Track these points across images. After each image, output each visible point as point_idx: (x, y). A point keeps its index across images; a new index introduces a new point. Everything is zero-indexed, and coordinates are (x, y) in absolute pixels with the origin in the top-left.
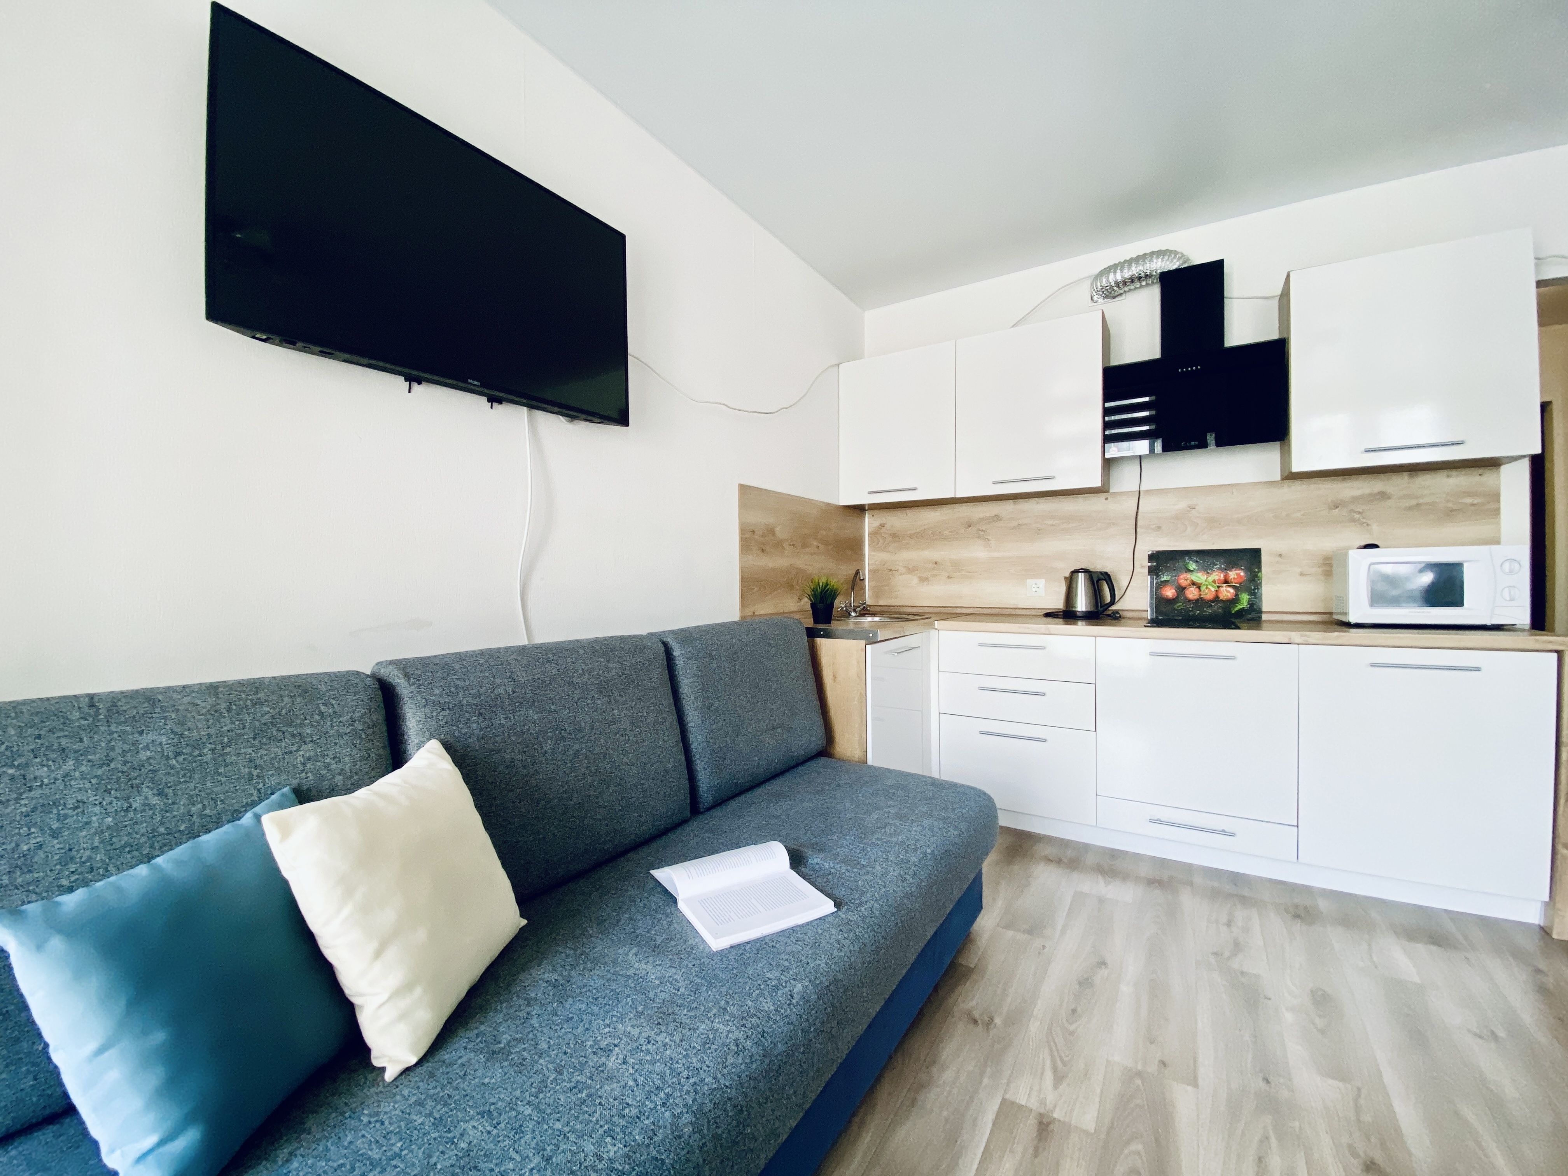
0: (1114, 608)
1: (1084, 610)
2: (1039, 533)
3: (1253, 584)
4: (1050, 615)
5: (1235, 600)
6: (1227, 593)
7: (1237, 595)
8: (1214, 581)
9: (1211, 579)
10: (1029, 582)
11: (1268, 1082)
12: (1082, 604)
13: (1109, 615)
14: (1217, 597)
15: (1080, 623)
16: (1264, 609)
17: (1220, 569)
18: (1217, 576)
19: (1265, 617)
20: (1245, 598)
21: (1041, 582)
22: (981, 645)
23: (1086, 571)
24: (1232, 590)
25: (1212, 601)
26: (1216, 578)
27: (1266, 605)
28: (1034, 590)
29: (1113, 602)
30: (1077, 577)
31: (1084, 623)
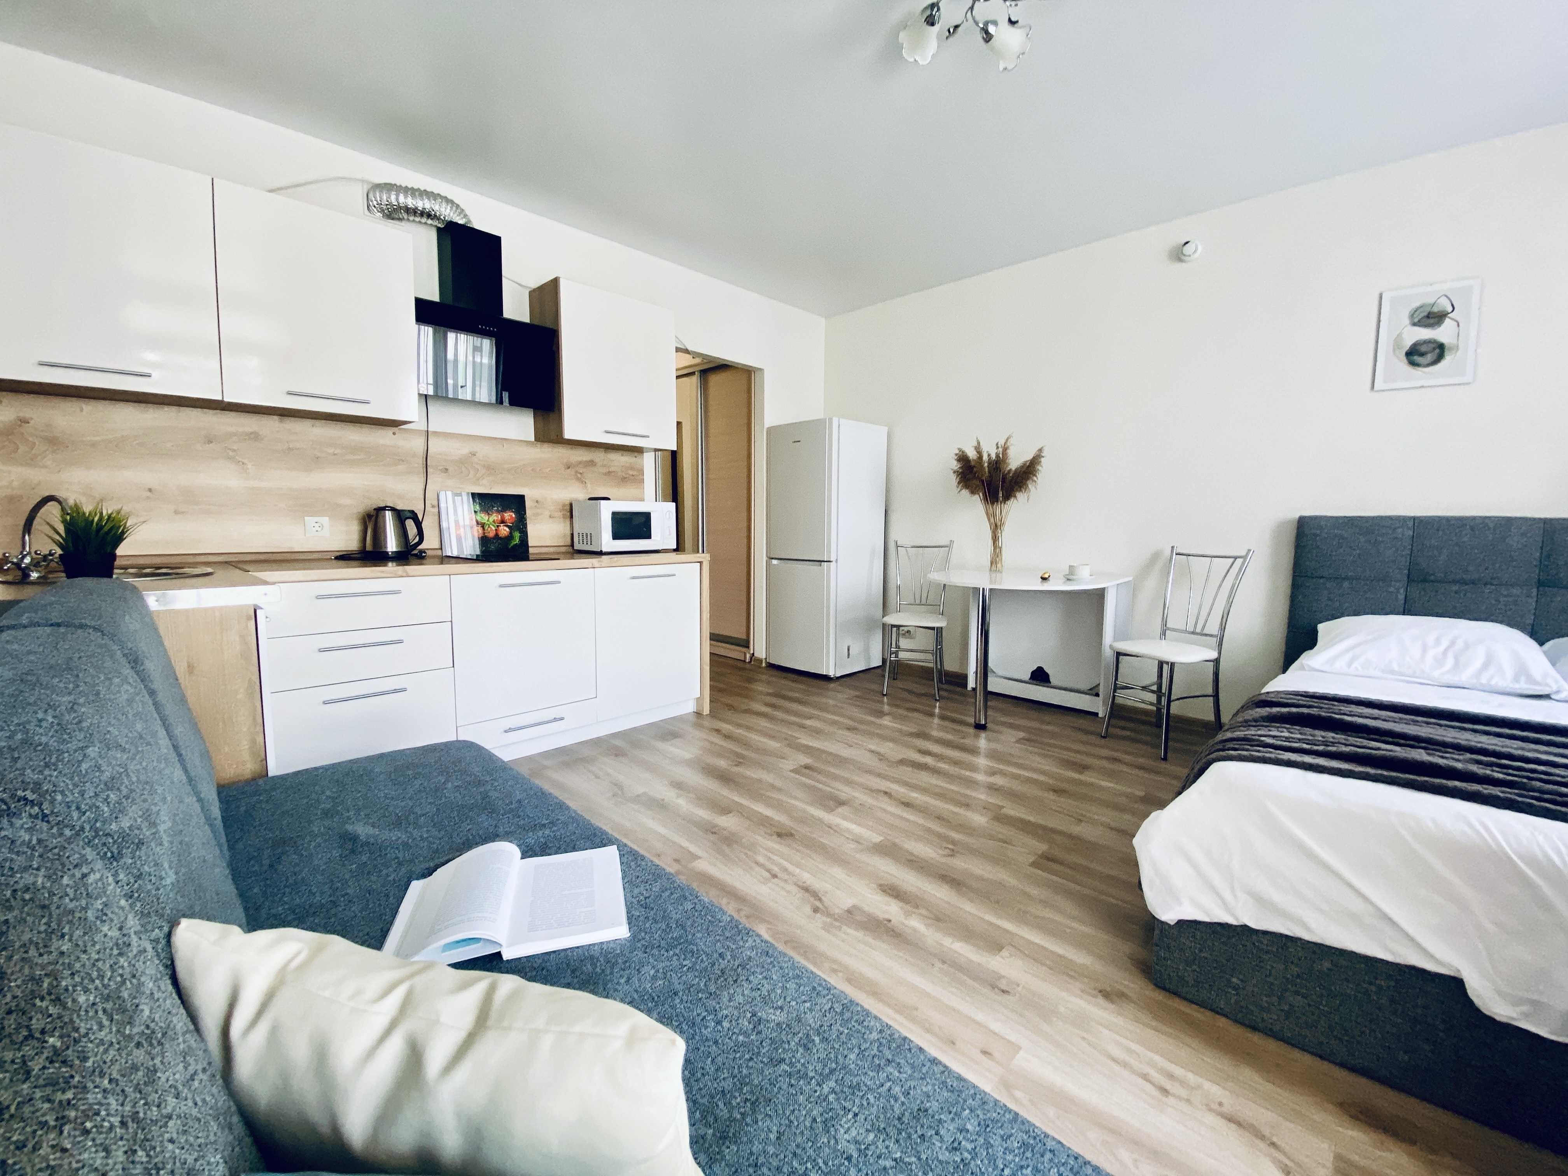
0: (420, 547)
1: (395, 549)
2: (317, 461)
3: (521, 524)
4: (344, 558)
5: (510, 537)
6: (504, 531)
7: (511, 533)
8: (494, 521)
9: (491, 520)
10: (310, 520)
11: (715, 833)
12: (392, 545)
13: (416, 555)
14: (497, 535)
15: (390, 564)
16: (530, 545)
17: (498, 511)
18: (495, 517)
19: (531, 550)
20: (517, 535)
21: (325, 520)
22: (318, 597)
23: (393, 509)
24: (507, 530)
25: (494, 538)
26: (495, 518)
27: (531, 542)
28: (314, 529)
29: (421, 540)
30: (384, 516)
31: (394, 564)
